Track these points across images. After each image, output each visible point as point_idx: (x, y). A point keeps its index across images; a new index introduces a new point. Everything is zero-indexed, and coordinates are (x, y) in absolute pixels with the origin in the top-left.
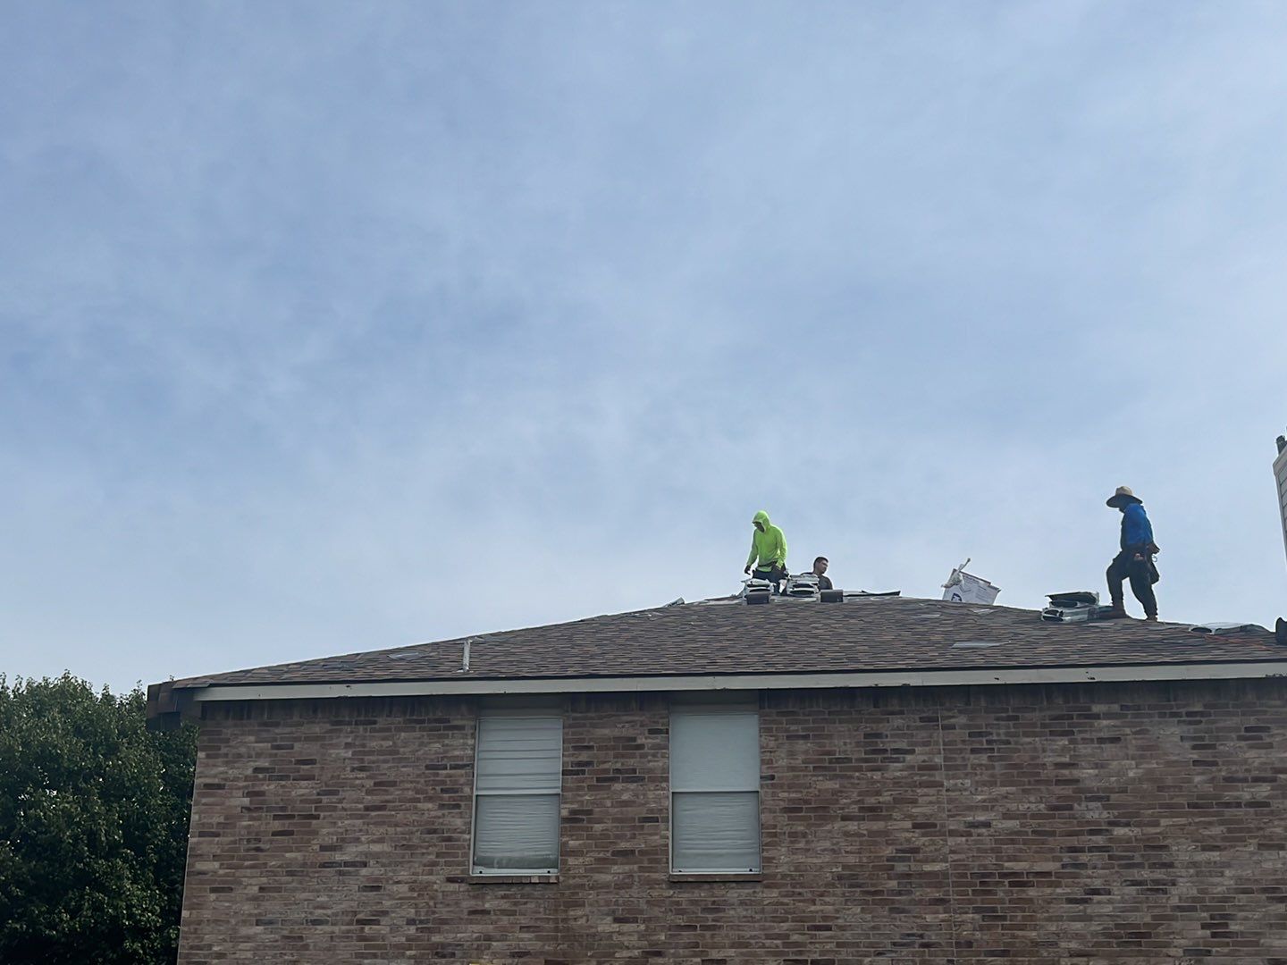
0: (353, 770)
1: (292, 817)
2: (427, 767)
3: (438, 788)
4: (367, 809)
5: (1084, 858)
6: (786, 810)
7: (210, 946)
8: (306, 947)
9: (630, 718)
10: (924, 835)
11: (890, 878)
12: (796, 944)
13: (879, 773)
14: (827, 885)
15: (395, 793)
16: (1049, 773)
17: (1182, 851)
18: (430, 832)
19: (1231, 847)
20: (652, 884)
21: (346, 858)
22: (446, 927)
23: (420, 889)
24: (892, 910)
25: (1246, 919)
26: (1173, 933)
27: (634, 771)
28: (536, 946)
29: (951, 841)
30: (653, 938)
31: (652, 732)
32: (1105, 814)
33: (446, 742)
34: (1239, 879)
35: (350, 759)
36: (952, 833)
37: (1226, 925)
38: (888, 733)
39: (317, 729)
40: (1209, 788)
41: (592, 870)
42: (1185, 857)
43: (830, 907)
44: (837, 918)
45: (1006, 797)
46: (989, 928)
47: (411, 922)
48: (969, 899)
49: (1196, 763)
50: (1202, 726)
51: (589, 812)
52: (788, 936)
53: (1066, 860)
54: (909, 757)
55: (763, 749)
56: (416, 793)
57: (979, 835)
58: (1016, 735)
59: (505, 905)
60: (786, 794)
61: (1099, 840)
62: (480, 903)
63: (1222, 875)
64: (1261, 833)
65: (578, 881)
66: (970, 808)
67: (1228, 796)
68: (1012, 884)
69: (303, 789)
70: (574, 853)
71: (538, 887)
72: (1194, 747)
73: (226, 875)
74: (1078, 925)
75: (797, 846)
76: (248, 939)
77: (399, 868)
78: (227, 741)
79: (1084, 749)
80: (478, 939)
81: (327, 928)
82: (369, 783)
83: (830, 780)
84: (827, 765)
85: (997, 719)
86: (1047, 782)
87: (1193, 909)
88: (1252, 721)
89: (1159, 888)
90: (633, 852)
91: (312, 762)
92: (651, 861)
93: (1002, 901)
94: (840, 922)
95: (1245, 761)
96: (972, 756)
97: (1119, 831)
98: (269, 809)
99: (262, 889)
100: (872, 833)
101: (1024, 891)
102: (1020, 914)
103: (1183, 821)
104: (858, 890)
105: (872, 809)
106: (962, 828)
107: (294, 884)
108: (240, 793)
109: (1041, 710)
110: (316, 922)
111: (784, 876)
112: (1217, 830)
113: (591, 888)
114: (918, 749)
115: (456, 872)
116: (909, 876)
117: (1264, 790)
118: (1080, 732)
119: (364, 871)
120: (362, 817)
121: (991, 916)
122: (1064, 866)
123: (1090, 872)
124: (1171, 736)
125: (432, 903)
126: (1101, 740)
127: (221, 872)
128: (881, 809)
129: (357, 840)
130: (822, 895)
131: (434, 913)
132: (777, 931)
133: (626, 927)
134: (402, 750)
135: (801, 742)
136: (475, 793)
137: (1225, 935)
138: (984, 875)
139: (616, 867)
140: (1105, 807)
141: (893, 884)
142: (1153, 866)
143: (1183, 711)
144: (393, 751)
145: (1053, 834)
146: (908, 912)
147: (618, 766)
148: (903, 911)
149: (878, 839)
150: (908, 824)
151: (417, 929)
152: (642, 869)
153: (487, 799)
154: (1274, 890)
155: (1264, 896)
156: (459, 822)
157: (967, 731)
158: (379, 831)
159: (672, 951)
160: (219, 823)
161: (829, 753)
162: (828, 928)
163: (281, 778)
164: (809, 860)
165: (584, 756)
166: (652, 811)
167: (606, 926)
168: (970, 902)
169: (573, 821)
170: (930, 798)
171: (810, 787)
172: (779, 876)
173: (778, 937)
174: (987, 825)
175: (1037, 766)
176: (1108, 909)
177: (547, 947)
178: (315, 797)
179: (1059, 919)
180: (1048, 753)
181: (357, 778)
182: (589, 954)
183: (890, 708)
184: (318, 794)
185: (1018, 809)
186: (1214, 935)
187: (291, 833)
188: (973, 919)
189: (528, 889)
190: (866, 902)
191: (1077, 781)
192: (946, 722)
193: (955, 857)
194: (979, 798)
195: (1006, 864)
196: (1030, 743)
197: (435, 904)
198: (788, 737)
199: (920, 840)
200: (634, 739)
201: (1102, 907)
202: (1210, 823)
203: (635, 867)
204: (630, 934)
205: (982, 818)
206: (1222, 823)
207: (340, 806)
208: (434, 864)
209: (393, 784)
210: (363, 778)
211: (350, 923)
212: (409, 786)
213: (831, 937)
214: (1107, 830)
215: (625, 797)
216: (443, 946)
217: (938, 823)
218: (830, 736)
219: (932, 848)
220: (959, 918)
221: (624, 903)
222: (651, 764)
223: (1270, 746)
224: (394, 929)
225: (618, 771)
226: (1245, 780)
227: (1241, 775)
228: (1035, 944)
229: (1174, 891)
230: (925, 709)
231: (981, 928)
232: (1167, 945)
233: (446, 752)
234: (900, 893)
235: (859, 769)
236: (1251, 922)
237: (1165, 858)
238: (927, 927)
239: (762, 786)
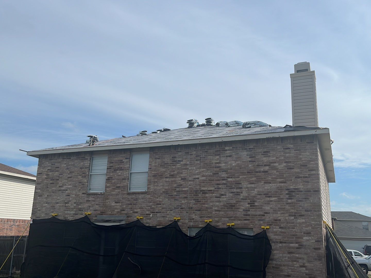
0: (66, 169)
1: (54, 180)
2: (80, 168)
3: (82, 173)
4: (68, 178)
5: (220, 186)
6: (154, 176)
7: (38, 208)
8: (55, 209)
9: (122, 155)
10: (183, 181)
11: (175, 192)
12: (153, 208)
13: (175, 166)
14: (161, 194)
15: (74, 174)
16: (214, 165)
17: (245, 184)
18: (80, 183)
19: (257, 183)
20: (123, 194)
21: (63, 189)
22: (81, 204)
23: (77, 195)
24: (175, 200)
25: (259, 202)
26: (241, 205)
27: (122, 168)
28: (99, 208)
29: (189, 183)
30: (123, 207)
31: (126, 158)
32: (226, 175)
33: (84, 162)
34: (258, 192)
35: (65, 167)
36: (190, 181)
37: (254, 203)
38: (177, 157)
39: (60, 160)
40: (252, 168)
41: (111, 191)
42: (245, 186)
43: (161, 199)
44: (162, 202)
45: (203, 172)
46: (196, 204)
47: (75, 203)
48: (192, 197)
49: (250, 161)
50: (253, 152)
51: (112, 178)
52: (151, 206)
53: (216, 187)
54: (181, 162)
55: (150, 162)
56: (78, 174)
57: (196, 181)
58: (207, 156)
59: (93, 199)
60: (153, 172)
61: (224, 182)
62: (88, 199)
63: (254, 191)
64: (265, 179)
65: (108, 194)
66: (195, 174)
67: (258, 170)
68: (203, 193)
69: (57, 174)
70: (108, 187)
71: (100, 195)
72: (250, 157)
73: (41, 193)
74: (217, 203)
75: (156, 184)
76: (45, 206)
77: (73, 191)
78: (43, 163)
79: (223, 159)
80: (87, 207)
81: (59, 204)
82: (69, 172)
83: (164, 168)
84: (163, 165)
85: (203, 152)
86: (213, 167)
87: (246, 199)
88: (265, 150)
89: (238, 194)
90: (120, 187)
91: (58, 168)
92: (123, 189)
93: (200, 197)
94: (163, 203)
95: (263, 161)
96: (196, 162)
97: (229, 179)
98: (50, 178)
99: (48, 196)
100: (172, 181)
101: (205, 195)
102: (204, 201)
103: (245, 176)
104: (168, 195)
105: (172, 175)
106: (192, 179)
107: (54, 195)
108: (45, 175)
109: (213, 149)
110: (57, 203)
111: (152, 192)
112: (254, 179)
113: (111, 195)
114: (184, 160)
115: (84, 192)
116: (179, 191)
117: (267, 168)
118: (222, 154)
119: (67, 192)
120: (67, 180)
121: (197, 201)
122: (215, 189)
123: (221, 190)
124: (244, 155)
125: (79, 199)
126: (227, 156)
127: (41, 192)
128: (174, 175)
129: (66, 185)
130: (159, 196)
131: (79, 201)
132: (149, 205)
133: (117, 204)
134: (75, 164)
135: (158, 160)
136: (90, 174)
137: (253, 206)
138: (196, 191)
139: (116, 190)
140: (227, 173)
141: (175, 193)
142: (237, 188)
143: (248, 148)
144: (74, 165)
145: (213, 180)
146: (178, 200)
147: (119, 167)
148: (177, 200)
149: (173, 183)
150: (180, 179)
151: (76, 205)
152: (122, 191)
153: (92, 175)
154: (267, 194)
155: (264, 196)
156: (85, 181)
157: (195, 155)
158: (70, 183)
159: (126, 210)
160: (41, 181)
161: (164, 162)
162: (160, 204)
163: (53, 171)
164: (158, 188)
165: (111, 165)
166: (125, 177)
167: (113, 204)
168: (193, 197)
169: (108, 180)
170: (185, 172)
171: (159, 171)
172: (151, 192)
173: (149, 206)
174: (198, 178)
175: (211, 163)
176: (225, 199)
177: (101, 209)
178: (58, 175)
179: (213, 202)
180: (214, 160)
181: (66, 171)
182: (109, 210)
183: (178, 150)
184: (59, 175)
185: (206, 174)
186: (251, 206)
187: (54, 183)
188: (193, 202)
189: (98, 196)
190: (169, 198)
191: (220, 167)
192: (191, 153)
193: (190, 187)
194: (197, 172)
195: (202, 188)
196: (210, 158)
197: (80, 199)
198: (155, 159)
199: (182, 182)
200: (122, 160)
201: (224, 199)
202: (252, 177)
203: (120, 190)
204: (118, 206)
205: (197, 177)
206: (255, 177)
207: (63, 177)
208: (80, 190)
209: (73, 172)
210: (67, 171)
211: (63, 203)
212: (76, 172)
213: (161, 206)
214: (226, 179)
215: (119, 174)
216: (81, 208)
217: (187, 178)
218: (164, 158)
219: (185, 184)
220: (190, 201)
221: (117, 199)
222: (125, 166)
223: (270, 156)
224: (72, 205)
225: (118, 168)
226: (262, 165)
227: (261, 164)
228: (207, 208)
229: (242, 195)
230: (186, 150)
231: (195, 204)
232: (239, 209)
233: (84, 165)
234: (177, 196)
235: (170, 166)
236: (261, 203)
237: (240, 186)
238: (182, 204)
239: (149, 171)
